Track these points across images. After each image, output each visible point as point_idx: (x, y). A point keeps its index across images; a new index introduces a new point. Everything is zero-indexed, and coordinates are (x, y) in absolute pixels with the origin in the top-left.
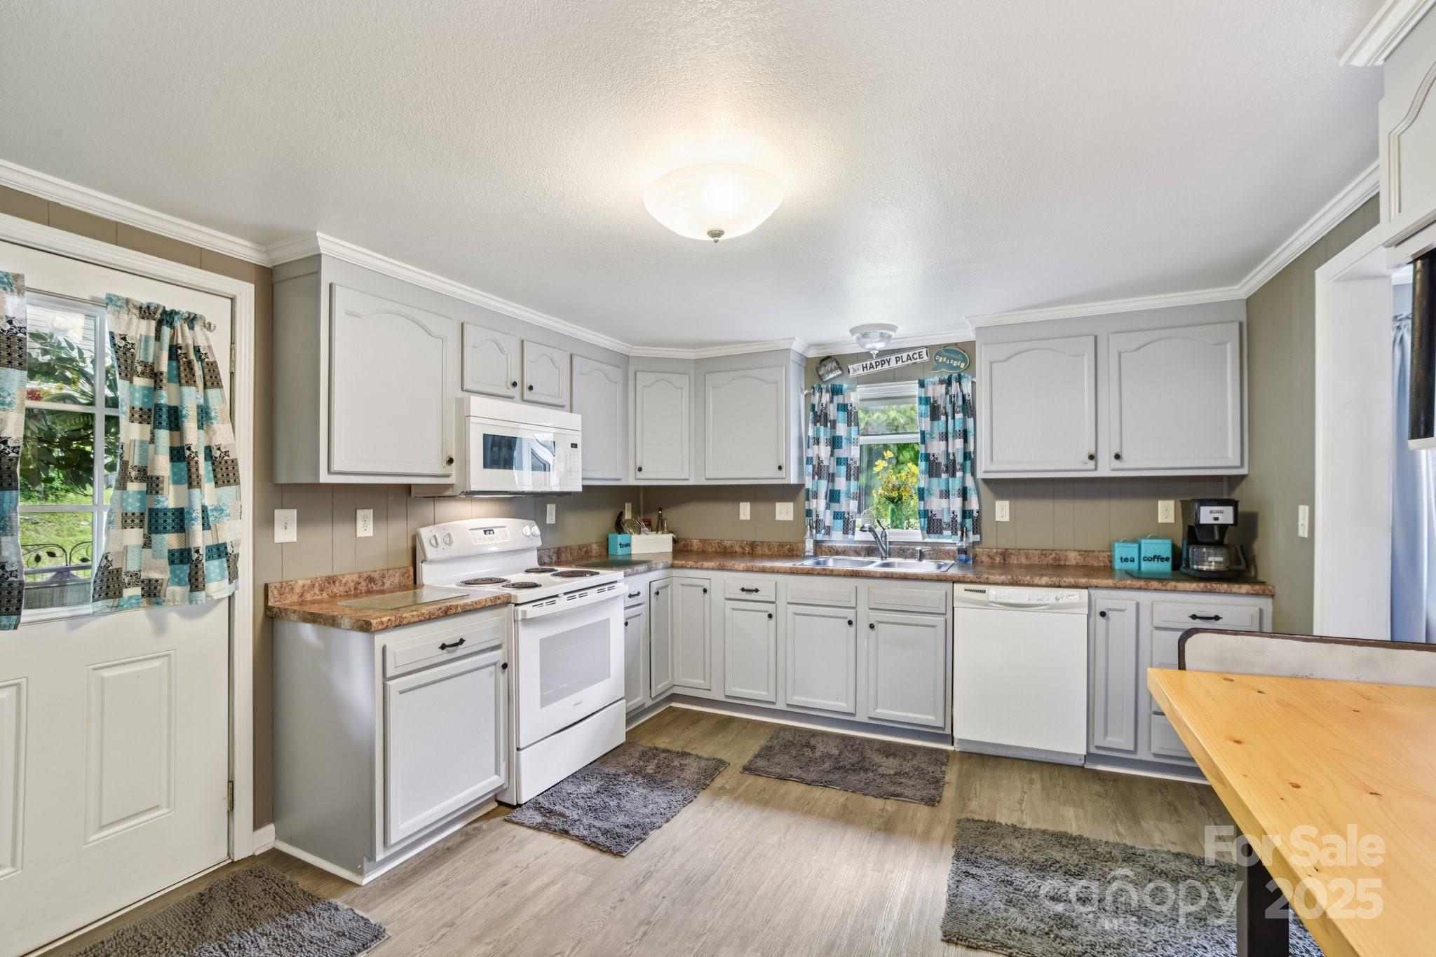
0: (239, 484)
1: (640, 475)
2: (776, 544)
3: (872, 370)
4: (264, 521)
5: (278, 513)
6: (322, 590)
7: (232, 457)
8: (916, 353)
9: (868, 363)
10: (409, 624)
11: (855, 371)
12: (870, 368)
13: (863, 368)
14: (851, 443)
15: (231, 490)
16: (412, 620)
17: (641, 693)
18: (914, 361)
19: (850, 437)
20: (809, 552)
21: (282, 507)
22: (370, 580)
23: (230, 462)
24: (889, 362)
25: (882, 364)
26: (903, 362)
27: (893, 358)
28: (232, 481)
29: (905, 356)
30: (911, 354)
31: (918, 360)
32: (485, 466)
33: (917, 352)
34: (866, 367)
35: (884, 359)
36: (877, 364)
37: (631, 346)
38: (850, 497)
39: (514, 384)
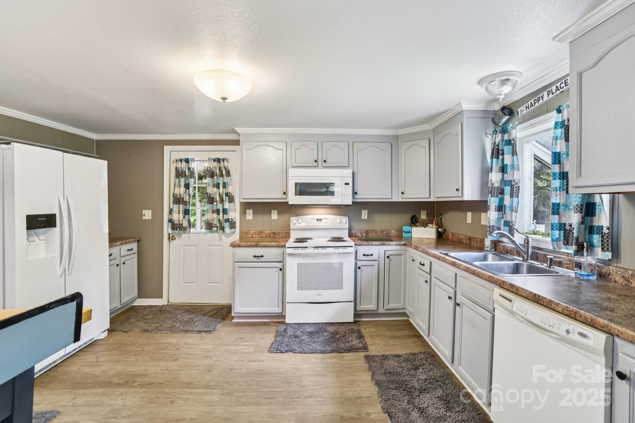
0: (234, 202)
1: (403, 196)
2: (479, 240)
3: (532, 107)
4: (243, 213)
5: (247, 211)
6: (258, 235)
7: (232, 195)
8: (562, 83)
9: (529, 103)
10: (242, 246)
11: (522, 112)
12: (531, 106)
13: (526, 108)
14: (514, 169)
15: (232, 204)
16: (243, 246)
17: (374, 304)
18: (561, 90)
19: (514, 164)
20: (488, 248)
21: (249, 209)
22: (274, 233)
23: (232, 196)
24: (542, 98)
25: (538, 101)
26: (553, 94)
27: (545, 93)
28: (232, 202)
29: (554, 88)
30: (558, 85)
31: (565, 88)
32: (296, 195)
33: (563, 81)
34: (528, 107)
35: (540, 96)
36: (535, 101)
37: (396, 130)
38: (512, 210)
39: (316, 161)
